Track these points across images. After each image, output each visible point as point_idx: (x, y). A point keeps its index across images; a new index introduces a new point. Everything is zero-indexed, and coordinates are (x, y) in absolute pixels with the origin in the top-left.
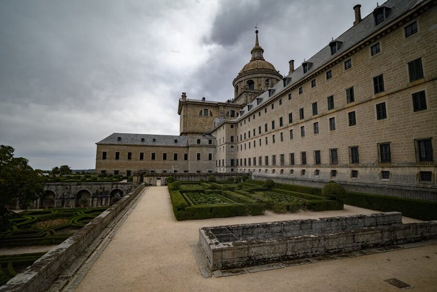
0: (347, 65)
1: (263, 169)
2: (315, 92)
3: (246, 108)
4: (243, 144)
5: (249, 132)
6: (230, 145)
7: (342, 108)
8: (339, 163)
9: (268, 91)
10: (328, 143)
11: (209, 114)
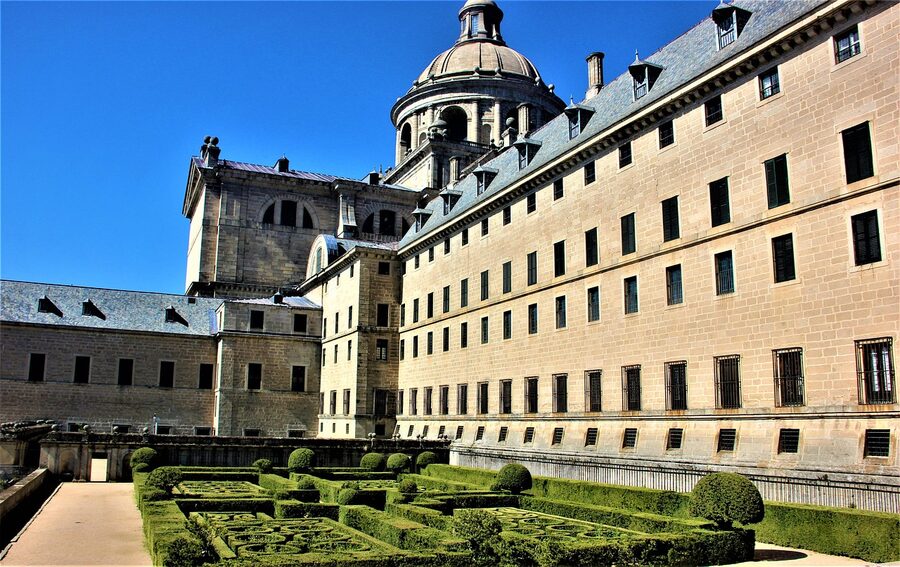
0: (768, 84)
1: (492, 428)
2: (672, 164)
3: (436, 205)
4: (422, 334)
5: (447, 290)
6: (376, 337)
7: (753, 221)
8: (744, 406)
9: (514, 150)
10: (711, 336)
11: (300, 221)
